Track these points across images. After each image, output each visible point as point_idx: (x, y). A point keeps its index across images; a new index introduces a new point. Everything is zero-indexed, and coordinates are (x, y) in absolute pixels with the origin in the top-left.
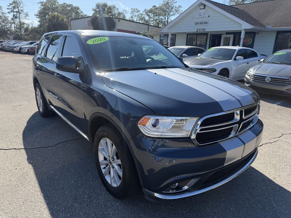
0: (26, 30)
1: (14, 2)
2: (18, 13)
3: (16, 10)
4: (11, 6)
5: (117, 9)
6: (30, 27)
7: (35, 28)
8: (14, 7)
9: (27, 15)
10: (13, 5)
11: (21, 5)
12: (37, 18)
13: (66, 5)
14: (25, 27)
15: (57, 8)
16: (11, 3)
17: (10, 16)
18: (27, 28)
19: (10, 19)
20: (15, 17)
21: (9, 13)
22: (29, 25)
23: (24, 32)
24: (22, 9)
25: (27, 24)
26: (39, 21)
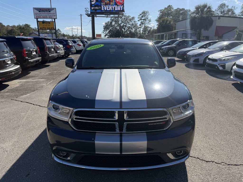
0: (149, 32)
1: (143, 13)
2: (144, 20)
3: (144, 18)
4: (141, 16)
5: (227, 6)
6: (152, 29)
7: (155, 30)
8: (142, 16)
9: (150, 21)
10: (142, 15)
11: (147, 14)
12: (157, 22)
13: (179, 9)
14: (149, 30)
15: (172, 12)
16: (141, 13)
17: (139, 23)
18: (150, 30)
19: (138, 25)
20: (142, 23)
21: (139, 21)
22: (151, 28)
23: (147, 34)
24: (147, 17)
25: (150, 28)
26: (157, 25)
